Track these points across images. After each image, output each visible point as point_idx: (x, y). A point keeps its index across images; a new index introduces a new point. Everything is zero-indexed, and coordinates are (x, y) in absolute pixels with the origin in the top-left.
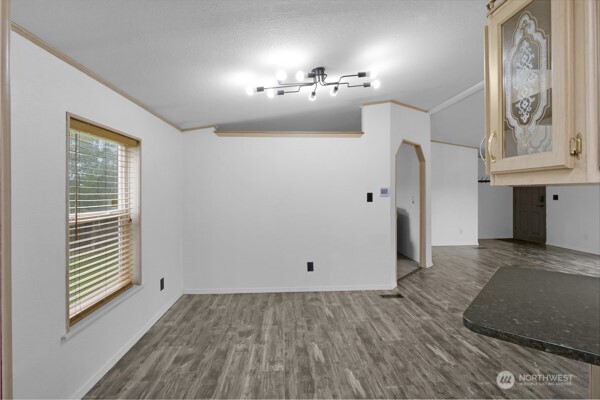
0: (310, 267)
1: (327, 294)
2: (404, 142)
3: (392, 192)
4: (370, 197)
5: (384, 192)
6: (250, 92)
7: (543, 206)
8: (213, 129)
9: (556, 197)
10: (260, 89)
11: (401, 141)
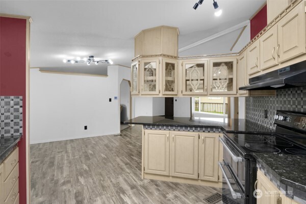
0: (86, 128)
1: (93, 138)
2: (124, 79)
3: (118, 98)
4: (110, 100)
5: (116, 98)
6: (65, 61)
7: (173, 103)
8: (39, 69)
9: (176, 100)
10: (69, 61)
11: (122, 80)
